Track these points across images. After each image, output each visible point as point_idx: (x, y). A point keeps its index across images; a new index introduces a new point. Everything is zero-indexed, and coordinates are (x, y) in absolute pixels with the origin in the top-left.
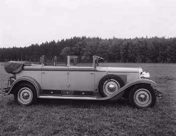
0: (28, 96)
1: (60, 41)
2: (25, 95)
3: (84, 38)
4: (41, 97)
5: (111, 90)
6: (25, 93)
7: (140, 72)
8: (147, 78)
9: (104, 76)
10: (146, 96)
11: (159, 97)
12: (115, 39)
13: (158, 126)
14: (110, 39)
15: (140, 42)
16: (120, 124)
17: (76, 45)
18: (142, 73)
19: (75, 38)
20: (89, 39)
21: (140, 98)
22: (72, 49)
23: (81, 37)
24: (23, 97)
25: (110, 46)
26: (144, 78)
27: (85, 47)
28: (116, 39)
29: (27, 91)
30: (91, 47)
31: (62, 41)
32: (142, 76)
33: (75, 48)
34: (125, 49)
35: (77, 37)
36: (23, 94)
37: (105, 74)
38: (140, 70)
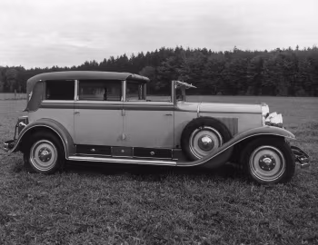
0: (49, 156)
1: (136, 55)
2: (44, 153)
3: (179, 50)
4: (71, 158)
5: (205, 147)
6: (43, 149)
7: (264, 113)
8: (277, 125)
9: (191, 120)
10: (273, 161)
11: (301, 162)
12: (237, 52)
13: (291, 222)
14: (227, 53)
15: (283, 57)
16: (213, 215)
17: (163, 63)
18: (268, 115)
19: (163, 50)
20: (189, 53)
21: (262, 164)
22: (156, 71)
23: (174, 48)
24: (41, 159)
25: (227, 65)
26: (272, 125)
27: (180, 68)
28: (239, 51)
29: (46, 147)
30: (192, 66)
31: (140, 55)
32: (268, 120)
33: (163, 68)
34: (256, 70)
35: (166, 48)
36: (40, 153)
37: (195, 116)
38: (265, 109)
